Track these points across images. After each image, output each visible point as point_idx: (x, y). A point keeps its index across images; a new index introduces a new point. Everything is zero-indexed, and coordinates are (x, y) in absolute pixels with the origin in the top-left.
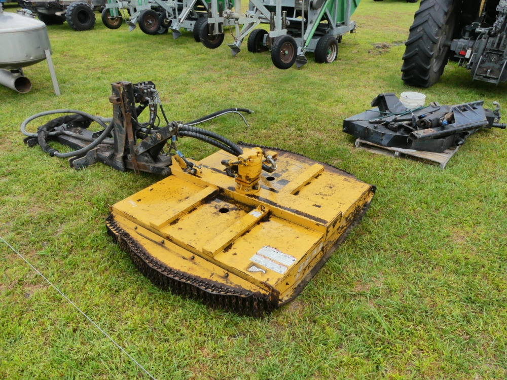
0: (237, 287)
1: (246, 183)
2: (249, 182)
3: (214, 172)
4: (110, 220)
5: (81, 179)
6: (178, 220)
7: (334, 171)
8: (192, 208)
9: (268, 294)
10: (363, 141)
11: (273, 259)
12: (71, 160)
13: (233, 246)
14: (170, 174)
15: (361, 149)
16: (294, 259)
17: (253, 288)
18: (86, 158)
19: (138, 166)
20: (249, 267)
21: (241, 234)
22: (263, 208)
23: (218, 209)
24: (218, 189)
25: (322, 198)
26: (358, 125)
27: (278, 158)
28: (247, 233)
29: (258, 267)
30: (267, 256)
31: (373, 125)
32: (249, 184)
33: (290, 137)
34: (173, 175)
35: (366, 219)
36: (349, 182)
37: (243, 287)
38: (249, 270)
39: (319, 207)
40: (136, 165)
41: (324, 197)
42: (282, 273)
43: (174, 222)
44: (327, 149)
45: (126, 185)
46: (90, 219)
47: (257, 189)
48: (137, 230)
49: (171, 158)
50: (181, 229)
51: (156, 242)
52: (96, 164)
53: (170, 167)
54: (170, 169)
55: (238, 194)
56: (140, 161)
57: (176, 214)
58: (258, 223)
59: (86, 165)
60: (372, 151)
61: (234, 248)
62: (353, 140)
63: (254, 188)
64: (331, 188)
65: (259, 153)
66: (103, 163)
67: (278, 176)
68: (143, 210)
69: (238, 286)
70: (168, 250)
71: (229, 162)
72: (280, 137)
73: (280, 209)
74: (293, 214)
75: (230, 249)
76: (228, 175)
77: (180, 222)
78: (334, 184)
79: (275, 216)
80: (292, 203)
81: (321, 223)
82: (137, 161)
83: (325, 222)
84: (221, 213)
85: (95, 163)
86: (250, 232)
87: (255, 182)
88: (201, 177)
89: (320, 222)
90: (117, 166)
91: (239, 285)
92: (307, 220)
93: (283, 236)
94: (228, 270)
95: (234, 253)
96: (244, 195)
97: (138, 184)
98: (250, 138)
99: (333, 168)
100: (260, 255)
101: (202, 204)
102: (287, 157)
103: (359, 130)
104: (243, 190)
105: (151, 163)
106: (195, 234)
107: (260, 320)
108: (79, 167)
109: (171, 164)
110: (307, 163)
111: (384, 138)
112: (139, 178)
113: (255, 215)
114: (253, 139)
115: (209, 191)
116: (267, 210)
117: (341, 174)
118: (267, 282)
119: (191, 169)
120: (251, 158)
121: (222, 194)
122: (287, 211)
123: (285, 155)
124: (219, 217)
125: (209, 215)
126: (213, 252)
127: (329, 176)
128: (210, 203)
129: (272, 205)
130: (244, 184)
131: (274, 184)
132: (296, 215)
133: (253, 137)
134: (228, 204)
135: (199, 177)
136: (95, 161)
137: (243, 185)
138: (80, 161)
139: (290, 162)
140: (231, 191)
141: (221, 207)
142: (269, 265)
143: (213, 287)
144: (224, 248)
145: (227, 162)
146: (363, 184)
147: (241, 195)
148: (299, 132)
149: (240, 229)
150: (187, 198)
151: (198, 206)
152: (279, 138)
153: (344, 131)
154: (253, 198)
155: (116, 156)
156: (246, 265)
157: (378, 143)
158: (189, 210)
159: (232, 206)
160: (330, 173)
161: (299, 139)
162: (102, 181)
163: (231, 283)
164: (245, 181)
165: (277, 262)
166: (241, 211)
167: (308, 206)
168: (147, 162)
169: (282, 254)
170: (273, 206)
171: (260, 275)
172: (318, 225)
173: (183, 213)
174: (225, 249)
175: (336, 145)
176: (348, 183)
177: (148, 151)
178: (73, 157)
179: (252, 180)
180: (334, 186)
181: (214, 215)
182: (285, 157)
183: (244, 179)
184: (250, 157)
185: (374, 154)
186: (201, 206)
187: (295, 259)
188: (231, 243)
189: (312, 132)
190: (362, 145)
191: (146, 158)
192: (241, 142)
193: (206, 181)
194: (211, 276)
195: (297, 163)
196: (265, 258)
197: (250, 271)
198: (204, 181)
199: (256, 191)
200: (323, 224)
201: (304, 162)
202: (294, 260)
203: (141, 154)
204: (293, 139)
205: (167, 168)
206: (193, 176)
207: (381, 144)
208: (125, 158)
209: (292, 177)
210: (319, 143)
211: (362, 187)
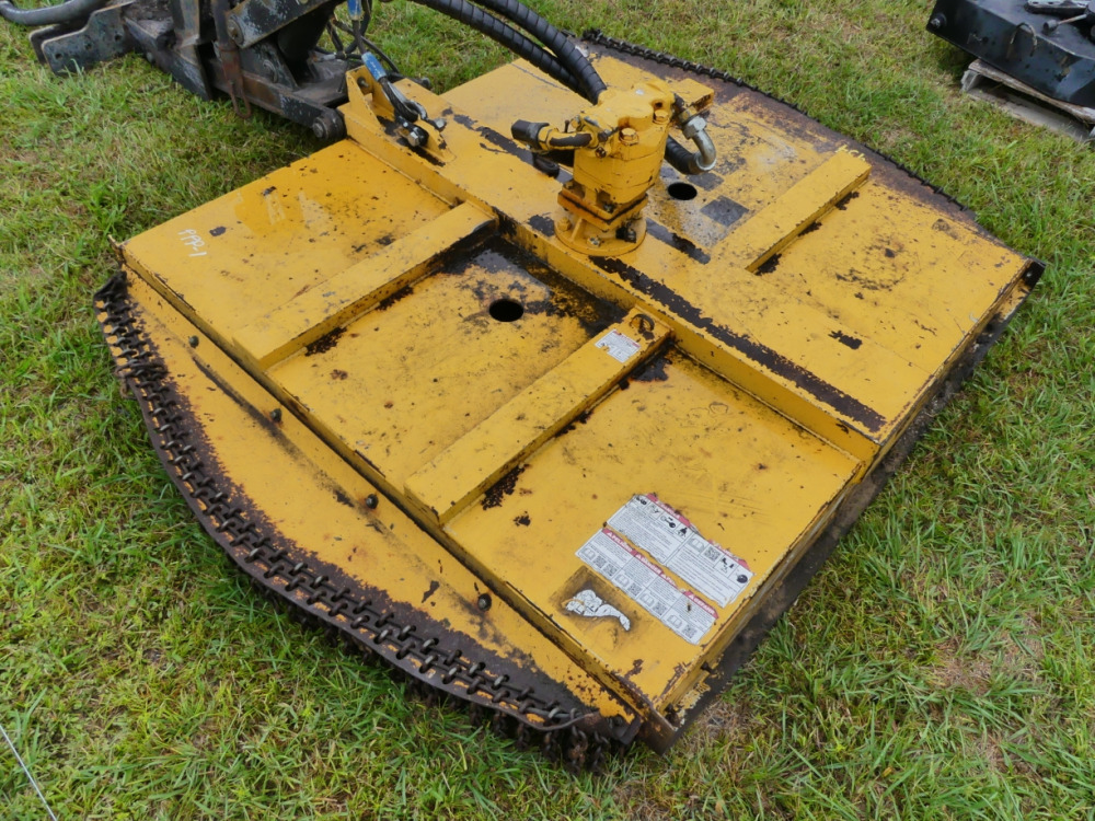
0: (519, 662)
1: (596, 215)
2: (607, 215)
3: (490, 145)
4: (112, 298)
5: (66, 110)
6: (338, 332)
7: (900, 187)
8: (394, 289)
9: (629, 718)
10: (992, 74)
11: (663, 561)
12: (38, 39)
13: (524, 481)
14: (340, 133)
15: (979, 99)
16: (742, 571)
17: (577, 681)
18: (86, 35)
19: (247, 86)
20: (571, 593)
21: (555, 430)
22: (647, 325)
23: (487, 303)
24: (494, 217)
25: (859, 296)
26: (987, 13)
27: (712, 110)
28: (579, 425)
29: (606, 596)
30: (642, 544)
31: (1041, 19)
32: (609, 222)
33: (753, 29)
34: (349, 138)
35: (985, 378)
36: (955, 237)
37: (539, 663)
38: (570, 608)
39: (854, 344)
40: (240, 82)
41: (866, 293)
42: (696, 639)
43: (322, 341)
44: (869, 86)
45: (207, 151)
46: (65, 273)
47: (634, 241)
48: (198, 351)
49: (344, 77)
50: (343, 375)
51: (252, 412)
52: (125, 60)
53: (340, 108)
54: (341, 117)
55: (563, 249)
56: (252, 71)
57: (333, 311)
58: (622, 382)
59: (90, 60)
60: (1011, 111)
61: (525, 492)
62: (955, 64)
63: (623, 234)
64: (889, 254)
65: (658, 105)
66: (145, 57)
67: (711, 183)
68: (225, 273)
69: (523, 657)
70: (291, 450)
71: (542, 136)
72: (722, 23)
73: (709, 337)
74: (755, 364)
75: (510, 492)
76: (536, 166)
77: (344, 341)
78: (901, 239)
79: (686, 356)
80: (754, 315)
81: (859, 425)
82: (242, 68)
83: (872, 419)
84: (492, 321)
85: (121, 55)
86: (591, 422)
87: (629, 214)
88: (442, 164)
89: (857, 419)
90: (184, 75)
91: (526, 652)
92: (806, 402)
93: (708, 455)
94: (488, 584)
95: (520, 514)
96: (583, 260)
97: (246, 150)
98: (626, 19)
99: (897, 172)
100: (618, 536)
101: (433, 274)
102: (745, 109)
103: (988, 30)
104: (583, 236)
105: (285, 83)
106: (389, 406)
107: (589, 781)
108: (62, 65)
109: (345, 100)
110: (811, 139)
111: (1070, 72)
112: (250, 128)
113: (613, 352)
114: (634, 23)
115: (462, 223)
116: (660, 332)
117: (924, 199)
118: (633, 679)
119: (410, 129)
120: (627, 125)
121: (507, 237)
122: (733, 351)
123: (739, 99)
124: (484, 338)
125: (453, 322)
126: (441, 512)
127: (884, 202)
128: (460, 272)
129: (682, 315)
130: (589, 217)
131: (694, 218)
132: (767, 371)
133: (635, 13)
134: (523, 281)
135: (434, 161)
136: (120, 50)
137: (584, 222)
138: (65, 45)
139: (755, 131)
140: (539, 234)
141: (498, 296)
142: (648, 593)
143: (427, 651)
144: (488, 487)
145: (532, 131)
146: (1003, 251)
147: (574, 256)
148: (781, 13)
149: (551, 411)
150: (386, 241)
151: (418, 279)
152: (716, 28)
153: (930, 27)
154: (616, 277)
155: (181, 40)
156: (559, 583)
157: (1043, 88)
158: (383, 297)
159: (536, 292)
160: (889, 193)
161: (780, 36)
162: (130, 128)
163: (497, 639)
164: (594, 207)
165: (677, 581)
166: (566, 320)
167: (814, 336)
168: (271, 76)
169: (699, 542)
170: (682, 321)
171: (608, 640)
172: (845, 427)
173: (359, 308)
174: (489, 493)
175: (899, 76)
176: (951, 242)
177: (272, 39)
178: (42, 29)
179: (619, 208)
180: (901, 249)
181: (470, 325)
182: (738, 109)
183: (590, 200)
184: (625, 124)
185: (1020, 122)
186: (428, 281)
187: (749, 575)
188: (513, 465)
189: (824, 17)
190: (984, 84)
191: (268, 63)
192: (595, 32)
193: (455, 181)
194: (427, 595)
195: (777, 137)
196: (635, 553)
197: (572, 615)
198: (448, 182)
199: (630, 246)
200: (866, 431)
201: (799, 133)
202: (742, 579)
203: (253, 46)
204: (761, 37)
205: (332, 111)
206: (415, 156)
207: (1050, 92)
208: (204, 52)
209: (756, 193)
210: (843, 62)
211: (998, 266)
